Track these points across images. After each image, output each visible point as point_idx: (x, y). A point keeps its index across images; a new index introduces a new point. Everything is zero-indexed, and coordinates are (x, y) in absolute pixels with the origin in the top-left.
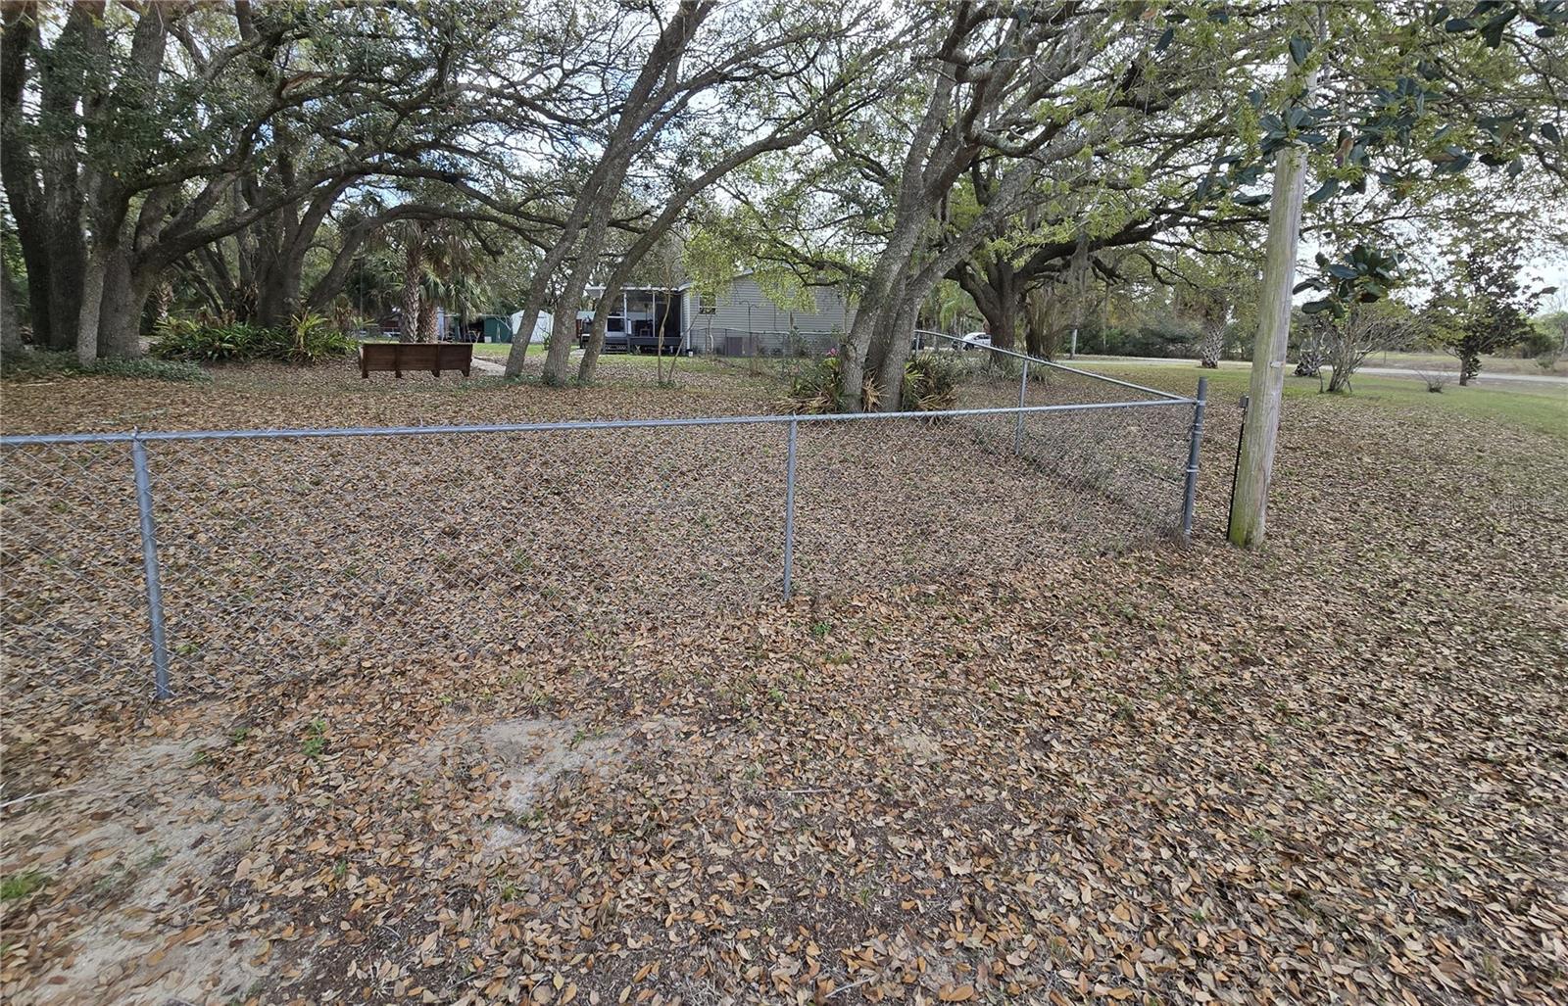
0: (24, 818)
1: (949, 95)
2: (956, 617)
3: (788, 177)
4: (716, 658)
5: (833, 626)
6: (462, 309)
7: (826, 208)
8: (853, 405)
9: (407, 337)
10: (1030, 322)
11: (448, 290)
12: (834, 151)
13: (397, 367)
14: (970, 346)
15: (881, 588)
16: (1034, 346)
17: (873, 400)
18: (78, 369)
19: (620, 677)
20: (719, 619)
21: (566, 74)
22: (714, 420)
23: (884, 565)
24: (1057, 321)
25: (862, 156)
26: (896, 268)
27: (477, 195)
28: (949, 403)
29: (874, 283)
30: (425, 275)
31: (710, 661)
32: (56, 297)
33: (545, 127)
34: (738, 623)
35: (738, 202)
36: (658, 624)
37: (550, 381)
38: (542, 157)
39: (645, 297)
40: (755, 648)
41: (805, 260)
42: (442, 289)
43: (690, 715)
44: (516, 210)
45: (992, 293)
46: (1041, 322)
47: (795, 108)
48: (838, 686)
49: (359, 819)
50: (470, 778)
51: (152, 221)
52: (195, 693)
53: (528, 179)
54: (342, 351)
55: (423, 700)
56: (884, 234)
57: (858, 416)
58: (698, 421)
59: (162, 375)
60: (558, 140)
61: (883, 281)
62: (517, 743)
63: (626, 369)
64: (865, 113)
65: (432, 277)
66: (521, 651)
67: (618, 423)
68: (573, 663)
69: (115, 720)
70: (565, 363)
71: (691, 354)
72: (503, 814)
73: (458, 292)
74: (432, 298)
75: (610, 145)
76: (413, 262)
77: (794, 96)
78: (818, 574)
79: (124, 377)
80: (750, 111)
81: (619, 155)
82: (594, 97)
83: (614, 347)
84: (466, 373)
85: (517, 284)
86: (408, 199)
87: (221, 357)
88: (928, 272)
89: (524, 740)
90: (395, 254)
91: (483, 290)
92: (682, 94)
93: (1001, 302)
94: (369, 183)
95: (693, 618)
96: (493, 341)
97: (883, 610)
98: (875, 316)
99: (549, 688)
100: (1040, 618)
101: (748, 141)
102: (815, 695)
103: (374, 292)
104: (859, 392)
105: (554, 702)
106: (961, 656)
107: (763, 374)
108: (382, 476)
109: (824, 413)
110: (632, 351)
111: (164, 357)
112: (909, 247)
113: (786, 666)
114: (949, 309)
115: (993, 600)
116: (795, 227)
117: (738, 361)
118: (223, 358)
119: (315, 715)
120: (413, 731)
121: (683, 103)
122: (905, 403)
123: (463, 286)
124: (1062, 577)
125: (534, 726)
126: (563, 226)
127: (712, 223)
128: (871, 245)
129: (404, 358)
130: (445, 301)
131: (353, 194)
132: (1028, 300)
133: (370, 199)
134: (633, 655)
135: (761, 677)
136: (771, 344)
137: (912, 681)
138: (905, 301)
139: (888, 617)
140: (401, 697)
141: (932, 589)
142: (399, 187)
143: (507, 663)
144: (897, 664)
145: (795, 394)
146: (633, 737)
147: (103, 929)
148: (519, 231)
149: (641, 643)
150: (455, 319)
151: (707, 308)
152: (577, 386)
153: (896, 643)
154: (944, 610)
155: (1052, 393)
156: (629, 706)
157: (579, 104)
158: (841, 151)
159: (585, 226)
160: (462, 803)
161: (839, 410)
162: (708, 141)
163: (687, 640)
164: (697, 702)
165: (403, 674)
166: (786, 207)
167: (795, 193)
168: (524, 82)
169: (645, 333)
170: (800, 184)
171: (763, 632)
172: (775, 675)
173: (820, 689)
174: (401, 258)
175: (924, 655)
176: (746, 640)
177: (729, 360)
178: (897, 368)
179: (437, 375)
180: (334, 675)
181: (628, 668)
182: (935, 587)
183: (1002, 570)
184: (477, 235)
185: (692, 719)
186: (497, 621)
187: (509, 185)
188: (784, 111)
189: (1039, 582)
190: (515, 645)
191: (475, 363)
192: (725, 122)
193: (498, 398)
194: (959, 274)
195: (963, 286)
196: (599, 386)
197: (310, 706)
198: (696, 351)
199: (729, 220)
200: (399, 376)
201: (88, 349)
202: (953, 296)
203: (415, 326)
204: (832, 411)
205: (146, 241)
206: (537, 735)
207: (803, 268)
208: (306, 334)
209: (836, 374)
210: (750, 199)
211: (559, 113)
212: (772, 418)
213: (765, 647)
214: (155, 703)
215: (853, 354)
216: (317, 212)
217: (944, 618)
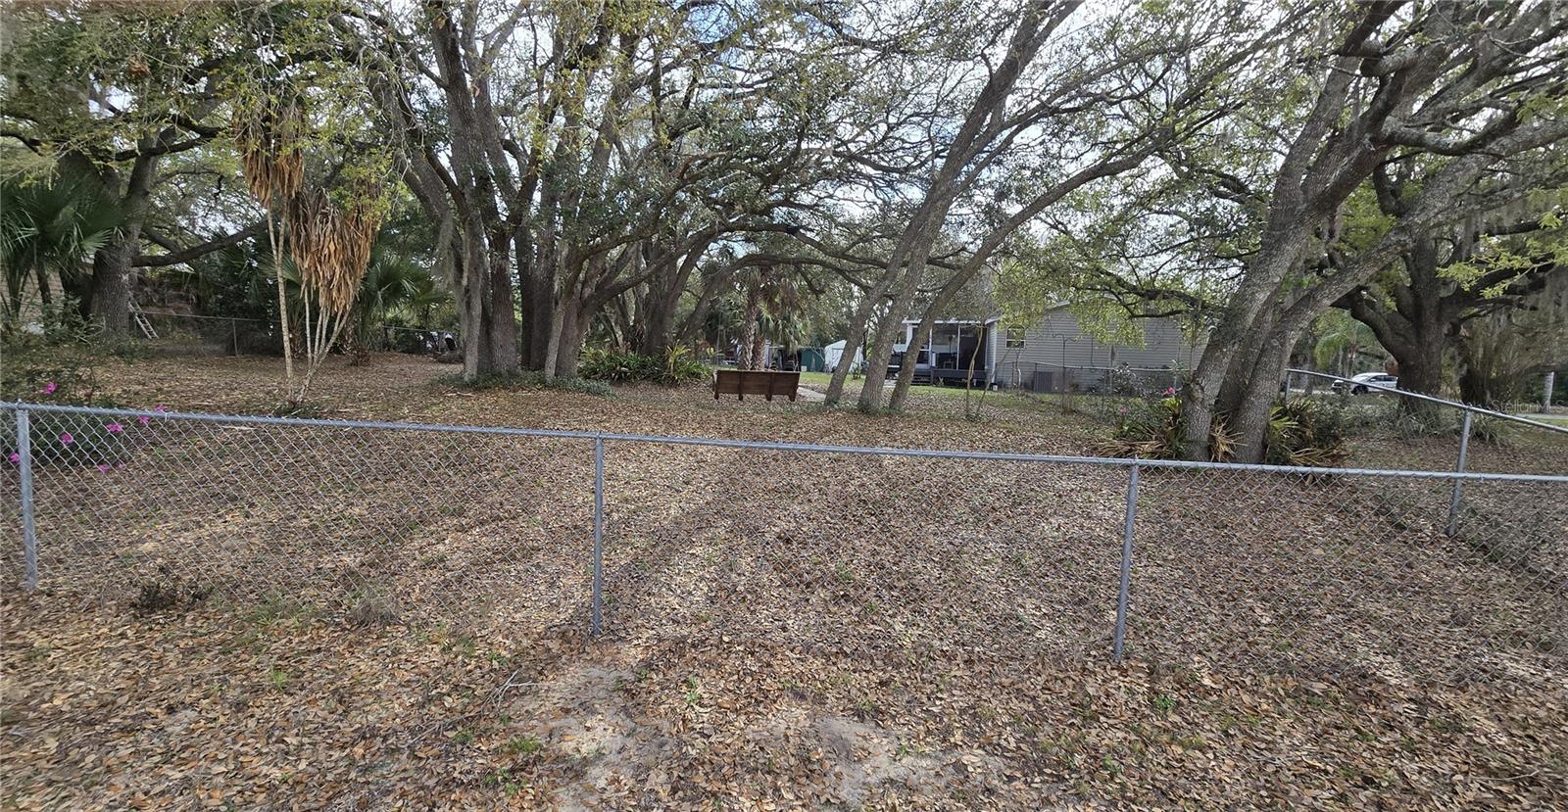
0: (526, 698)
1: (1345, 90)
2: (1357, 730)
3: (1116, 202)
4: (1038, 707)
5: (1179, 703)
6: (787, 343)
7: (1161, 232)
8: (1198, 451)
9: (742, 365)
10: (1467, 360)
11: (777, 325)
12: (1176, 169)
13: (740, 391)
14: (1362, 389)
15: (1242, 671)
16: (1472, 390)
17: (1224, 448)
18: (546, 386)
19: (938, 702)
20: (1040, 667)
21: (890, 128)
22: (1027, 456)
23: (1245, 645)
24: (1515, 360)
25: (1212, 172)
26: (1262, 297)
27: (811, 241)
28: (1336, 460)
29: (1231, 315)
30: (760, 312)
31: (1031, 708)
32: (536, 333)
33: (869, 178)
34: (1061, 676)
35: (1056, 232)
36: (974, 658)
37: (865, 409)
38: (864, 204)
39: (951, 330)
40: (1081, 705)
41: (1133, 290)
42: (772, 324)
43: (1012, 759)
44: (842, 254)
45: (1403, 323)
46: (1488, 361)
47: (1128, 129)
48: (1189, 774)
49: (727, 768)
50: (809, 759)
51: (592, 277)
52: (615, 635)
53: (850, 226)
54: (698, 376)
55: (768, 680)
56: (1239, 257)
57: (1201, 464)
58: (1010, 456)
59: (588, 391)
60: (880, 188)
61: (1243, 313)
62: (846, 740)
63: (930, 400)
64: (1219, 126)
65: (766, 314)
66: (846, 655)
67: (929, 452)
68: (891, 679)
69: (570, 642)
70: (879, 392)
71: (996, 387)
72: (837, 802)
73: (784, 327)
74: (764, 331)
75: (934, 188)
76: (752, 303)
77: (1127, 116)
78: (1156, 641)
79: (568, 391)
80: (1074, 138)
81: (942, 196)
82: (915, 145)
83: (921, 379)
84: (792, 398)
85: (831, 318)
86: (753, 249)
87: (620, 378)
88: (1309, 299)
89: (853, 739)
90: (739, 295)
91: (805, 325)
92: (1006, 133)
93: (1418, 335)
94: (725, 238)
95: (1011, 659)
96: (808, 370)
97: (1246, 698)
98: (1230, 353)
99: (872, 697)
100: (1503, 761)
101: (1073, 169)
102: (1157, 776)
103: (721, 327)
104: (1205, 438)
105: (878, 710)
106: (1368, 781)
107: (1079, 413)
108: (733, 482)
109: (1159, 458)
110: (936, 383)
111: (587, 377)
112: (1282, 272)
113: (1120, 734)
114: (1329, 344)
115: (1419, 722)
116: (1122, 253)
117: (1048, 397)
118: (621, 379)
119: (690, 672)
120: (762, 705)
121: (1009, 140)
122: (1269, 452)
123: (789, 321)
124: (1542, 713)
125: (861, 729)
126: (883, 266)
127: (1028, 255)
128: (1218, 270)
129: (746, 383)
130: (773, 335)
131: (714, 247)
132: (1463, 331)
133: (726, 252)
134: (950, 683)
135: (1091, 739)
136: (1086, 380)
137: (1293, 793)
138: (1272, 335)
139: (1254, 708)
140: (752, 674)
141: (1318, 687)
142: (747, 240)
143: (834, 664)
144: (1270, 769)
145: (1121, 436)
146: (954, 765)
147: (572, 793)
148: (840, 271)
149: (959, 674)
150: (780, 350)
151: (1013, 342)
152: (889, 415)
153: (1268, 742)
154: (1337, 717)
155: (1511, 458)
156: (948, 731)
157: (900, 153)
158: (1185, 169)
159: (905, 265)
160: (803, 780)
161: (1179, 456)
162: (1028, 173)
163: (1006, 681)
164: (1019, 748)
165: (752, 654)
166: (1111, 235)
167: (1122, 218)
168: (853, 140)
169: (948, 366)
170: (1127, 208)
171: (1091, 691)
172: (1107, 741)
173: (1165, 772)
174: (742, 300)
175: (1310, 766)
176: (1071, 696)
177: (1038, 396)
178: (1259, 412)
179: (769, 399)
180: (703, 642)
181: (945, 696)
182: (1323, 686)
183: (1432, 684)
184: (804, 276)
185: (1014, 763)
186: (825, 623)
187: (835, 231)
188: (1115, 132)
189: (1500, 712)
190: (841, 649)
191: (800, 390)
192: (1046, 153)
193: (821, 422)
194: (1352, 303)
195: (1356, 315)
196: (909, 416)
197: (686, 664)
198: (1001, 385)
199: (1046, 252)
200: (741, 398)
201: (550, 371)
202: (1339, 327)
203: (750, 355)
204: (1169, 457)
205: (588, 292)
206: (864, 737)
207: (1131, 299)
208: (675, 362)
209: (1176, 417)
210: (1069, 227)
211: (883, 163)
212: (1094, 459)
213: (1094, 707)
214: (592, 636)
215: (1199, 395)
216: (690, 263)
217: (1339, 728)
